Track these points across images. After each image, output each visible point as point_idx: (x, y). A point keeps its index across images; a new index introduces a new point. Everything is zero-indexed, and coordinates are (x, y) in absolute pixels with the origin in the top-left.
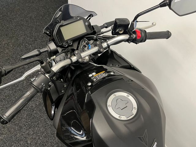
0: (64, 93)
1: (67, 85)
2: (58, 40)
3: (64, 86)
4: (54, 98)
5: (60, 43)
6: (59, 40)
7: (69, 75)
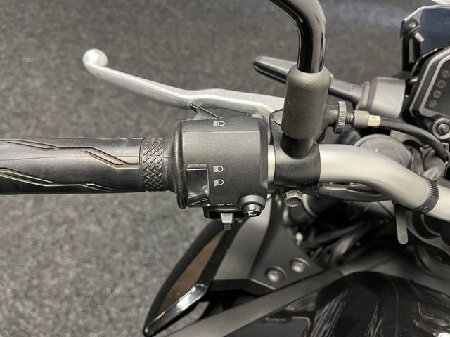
0: (271, 292)
1: (306, 269)
2: (435, 88)
3: (292, 263)
4: (229, 269)
5: (427, 106)
6: (438, 94)
7: (343, 247)
